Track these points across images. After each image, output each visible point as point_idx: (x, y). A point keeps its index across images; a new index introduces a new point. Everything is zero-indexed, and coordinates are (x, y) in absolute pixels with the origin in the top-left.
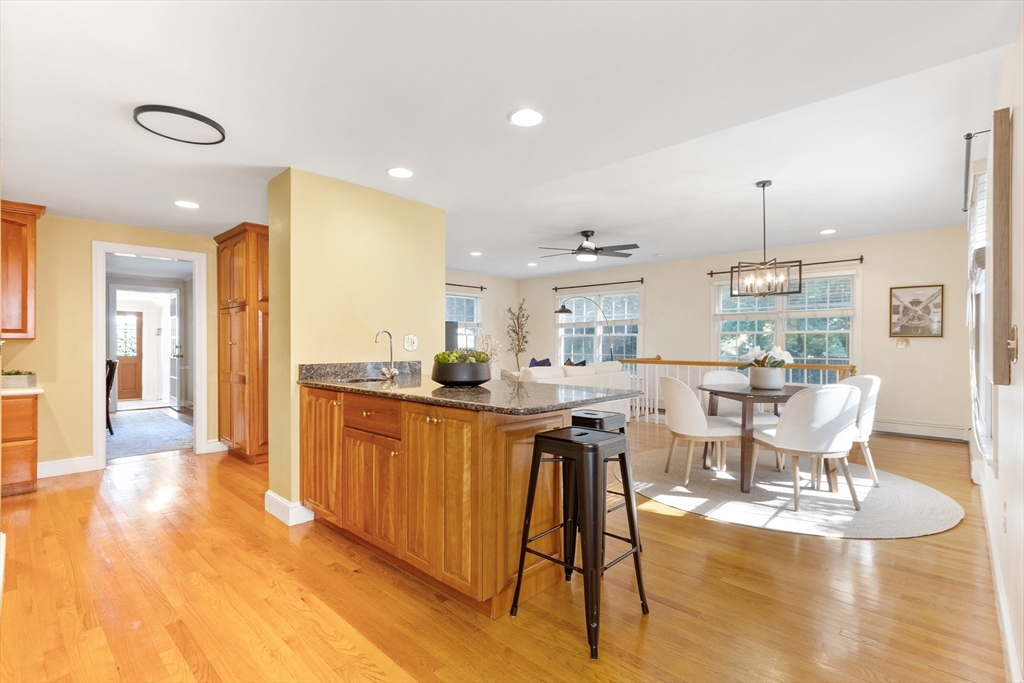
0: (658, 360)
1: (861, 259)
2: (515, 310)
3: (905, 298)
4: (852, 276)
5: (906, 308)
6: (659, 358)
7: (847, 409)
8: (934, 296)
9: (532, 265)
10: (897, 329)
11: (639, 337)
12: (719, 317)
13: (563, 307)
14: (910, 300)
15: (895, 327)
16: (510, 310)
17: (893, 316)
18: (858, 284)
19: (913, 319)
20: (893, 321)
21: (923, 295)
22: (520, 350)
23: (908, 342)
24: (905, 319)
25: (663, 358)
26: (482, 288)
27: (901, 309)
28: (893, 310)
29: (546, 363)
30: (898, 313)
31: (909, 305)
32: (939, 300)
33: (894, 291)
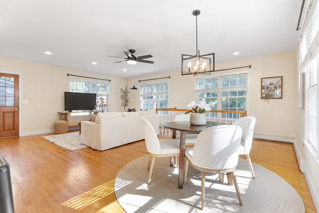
0: (175, 109)
1: (250, 66)
2: (124, 90)
3: (267, 82)
4: (246, 73)
5: (267, 87)
6: (175, 108)
7: (234, 141)
8: (279, 82)
9: (125, 70)
10: (264, 96)
11: (169, 99)
12: (197, 91)
13: (134, 87)
14: (269, 83)
15: (263, 95)
16: (122, 90)
17: (262, 90)
18: (249, 76)
19: (270, 91)
20: (262, 92)
21: (274, 81)
22: (126, 105)
23: (268, 101)
24: (267, 91)
25: (177, 108)
26: (109, 80)
27: (266, 87)
28: (263, 88)
29: (134, 110)
30: (264, 89)
31: (269, 85)
32: (280, 83)
33: (263, 79)
